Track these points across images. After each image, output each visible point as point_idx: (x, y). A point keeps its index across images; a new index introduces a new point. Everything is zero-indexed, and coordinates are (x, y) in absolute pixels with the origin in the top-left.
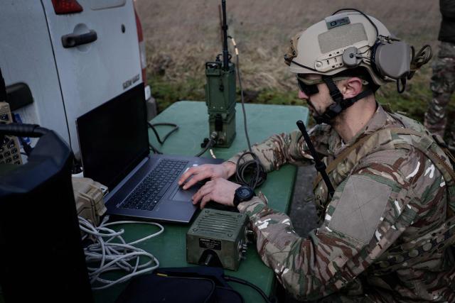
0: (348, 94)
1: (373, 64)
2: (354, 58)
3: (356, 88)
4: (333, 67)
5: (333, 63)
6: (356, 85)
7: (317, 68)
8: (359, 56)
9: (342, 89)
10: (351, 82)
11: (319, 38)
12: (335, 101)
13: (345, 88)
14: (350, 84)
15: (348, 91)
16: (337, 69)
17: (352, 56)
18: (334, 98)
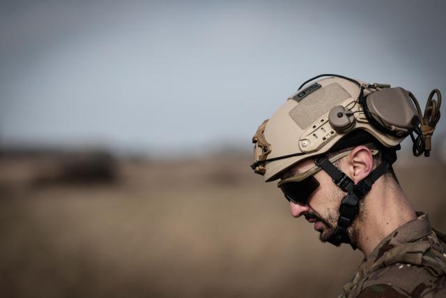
0: (359, 174)
1: (371, 119)
2: (345, 116)
3: (365, 161)
4: (324, 139)
5: (320, 134)
6: (363, 157)
7: (304, 149)
8: (349, 112)
9: (347, 170)
10: (356, 155)
11: (291, 116)
12: (345, 191)
13: (351, 168)
14: (356, 159)
15: (357, 171)
16: (329, 140)
17: (340, 115)
18: (343, 187)
